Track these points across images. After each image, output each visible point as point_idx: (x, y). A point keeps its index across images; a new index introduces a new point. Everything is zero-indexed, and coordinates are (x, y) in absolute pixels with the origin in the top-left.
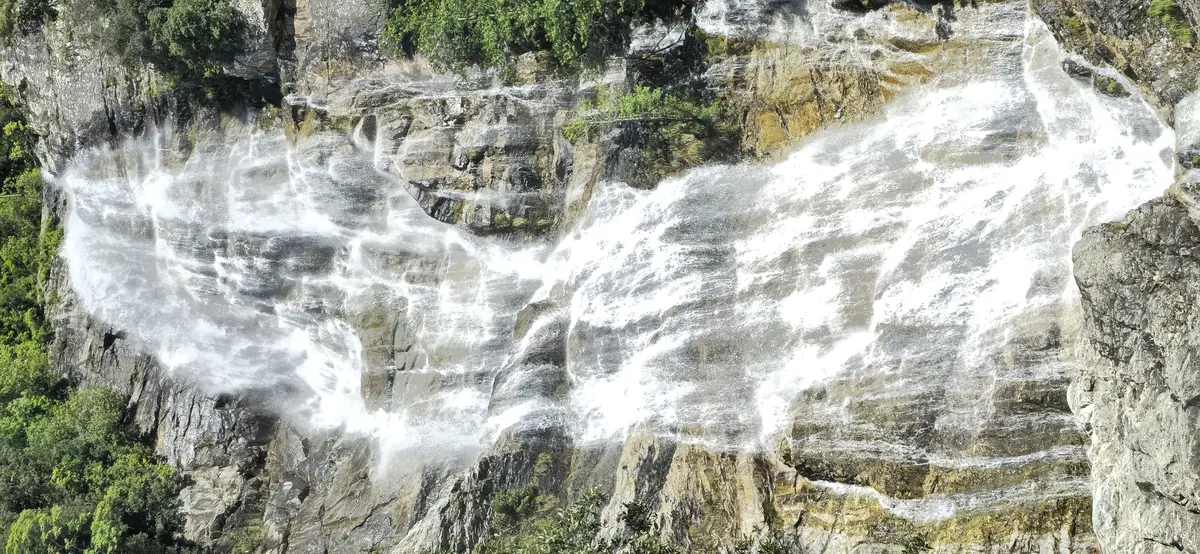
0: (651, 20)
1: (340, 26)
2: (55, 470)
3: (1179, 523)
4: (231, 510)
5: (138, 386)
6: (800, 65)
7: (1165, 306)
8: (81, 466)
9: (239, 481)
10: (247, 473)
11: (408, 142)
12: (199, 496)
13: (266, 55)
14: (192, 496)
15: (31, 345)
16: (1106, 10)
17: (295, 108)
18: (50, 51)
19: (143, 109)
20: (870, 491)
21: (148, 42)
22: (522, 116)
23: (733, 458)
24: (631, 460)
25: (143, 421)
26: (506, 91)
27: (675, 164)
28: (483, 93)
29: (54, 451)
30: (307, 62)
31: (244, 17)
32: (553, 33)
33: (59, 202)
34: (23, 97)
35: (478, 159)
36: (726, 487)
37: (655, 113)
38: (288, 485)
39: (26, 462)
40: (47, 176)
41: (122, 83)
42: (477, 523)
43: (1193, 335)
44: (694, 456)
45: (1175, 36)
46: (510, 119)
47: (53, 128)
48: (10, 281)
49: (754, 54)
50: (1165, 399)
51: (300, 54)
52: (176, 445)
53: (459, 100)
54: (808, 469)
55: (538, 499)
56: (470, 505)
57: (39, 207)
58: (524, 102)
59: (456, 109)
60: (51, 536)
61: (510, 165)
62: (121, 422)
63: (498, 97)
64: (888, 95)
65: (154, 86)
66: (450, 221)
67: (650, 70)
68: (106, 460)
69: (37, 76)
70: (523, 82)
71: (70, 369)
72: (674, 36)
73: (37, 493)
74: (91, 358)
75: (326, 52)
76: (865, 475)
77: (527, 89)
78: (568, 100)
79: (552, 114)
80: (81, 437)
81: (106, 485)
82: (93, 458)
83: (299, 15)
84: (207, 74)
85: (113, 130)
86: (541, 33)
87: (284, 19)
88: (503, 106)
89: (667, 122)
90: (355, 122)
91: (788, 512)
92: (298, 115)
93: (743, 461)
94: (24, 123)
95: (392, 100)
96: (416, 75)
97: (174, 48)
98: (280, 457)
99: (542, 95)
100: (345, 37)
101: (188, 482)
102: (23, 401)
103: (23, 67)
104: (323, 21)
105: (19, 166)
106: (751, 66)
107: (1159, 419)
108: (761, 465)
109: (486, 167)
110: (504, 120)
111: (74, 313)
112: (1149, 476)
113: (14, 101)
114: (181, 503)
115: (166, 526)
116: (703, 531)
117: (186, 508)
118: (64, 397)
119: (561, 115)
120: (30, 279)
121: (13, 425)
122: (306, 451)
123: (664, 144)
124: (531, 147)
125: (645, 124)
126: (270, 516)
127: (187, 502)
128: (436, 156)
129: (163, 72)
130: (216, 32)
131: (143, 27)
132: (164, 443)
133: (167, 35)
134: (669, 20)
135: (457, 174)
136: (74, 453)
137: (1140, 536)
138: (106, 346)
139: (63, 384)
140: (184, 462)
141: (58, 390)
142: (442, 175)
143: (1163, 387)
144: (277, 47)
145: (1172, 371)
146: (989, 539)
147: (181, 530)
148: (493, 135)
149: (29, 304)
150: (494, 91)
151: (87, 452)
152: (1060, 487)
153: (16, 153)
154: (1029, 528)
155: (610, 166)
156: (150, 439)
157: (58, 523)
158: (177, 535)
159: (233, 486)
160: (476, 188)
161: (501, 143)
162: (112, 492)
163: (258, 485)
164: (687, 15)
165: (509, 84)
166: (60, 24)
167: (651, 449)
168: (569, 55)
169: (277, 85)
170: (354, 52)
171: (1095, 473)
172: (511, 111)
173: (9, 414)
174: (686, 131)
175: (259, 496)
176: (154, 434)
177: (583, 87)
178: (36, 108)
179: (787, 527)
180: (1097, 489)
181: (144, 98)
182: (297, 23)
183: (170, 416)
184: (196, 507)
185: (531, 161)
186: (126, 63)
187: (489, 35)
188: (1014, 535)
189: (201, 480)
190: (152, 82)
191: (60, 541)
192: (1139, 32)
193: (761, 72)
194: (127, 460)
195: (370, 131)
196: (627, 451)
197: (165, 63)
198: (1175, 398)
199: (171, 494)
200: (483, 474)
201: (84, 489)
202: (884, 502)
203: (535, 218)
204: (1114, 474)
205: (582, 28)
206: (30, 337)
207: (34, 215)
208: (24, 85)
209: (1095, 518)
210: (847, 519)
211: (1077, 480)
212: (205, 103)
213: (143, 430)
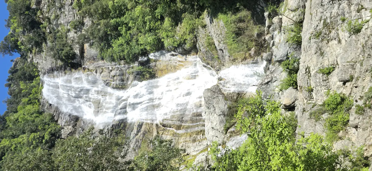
0: (142, 56)
1: (92, 55)
2: (39, 126)
3: (217, 133)
4: (70, 133)
5: (55, 112)
6: (165, 64)
7: (216, 101)
8: (44, 126)
9: (72, 128)
10: (73, 127)
11: (102, 74)
12: (65, 131)
13: (79, 59)
14: (64, 131)
15: (37, 106)
16: (208, 57)
17: (84, 68)
18: (42, 57)
19: (58, 67)
20: (173, 129)
21: (59, 56)
22: (121, 70)
23: (153, 124)
24: (136, 124)
25: (56, 118)
26: (119, 66)
27: (145, 78)
28: (115, 66)
29: (39, 123)
30: (86, 60)
31: (76, 53)
32: (126, 57)
33: (43, 82)
34: (37, 65)
35: (114, 77)
36: (151, 128)
37: (142, 70)
38: (80, 129)
39: (34, 125)
40: (41, 78)
41: (55, 63)
42: (111, 135)
43: (220, 105)
44: (147, 124)
45: (218, 61)
46: (119, 71)
47: (42, 70)
48: (34, 95)
49: (158, 62)
50: (215, 115)
51: (85, 59)
52: (62, 122)
53: (111, 67)
54: (164, 126)
55: (121, 131)
56: (110, 132)
57: (40, 83)
58: (122, 68)
59: (111, 69)
60: (37, 137)
61: (119, 78)
62: (52, 118)
63: (117, 67)
64: (178, 69)
65: (60, 64)
66: (109, 86)
67: (142, 64)
68: (49, 125)
69: (40, 61)
70: (122, 65)
71: (44, 110)
72: (146, 59)
73: (36, 130)
74: (47, 108)
75: (89, 59)
76: (172, 127)
77: (122, 66)
78: (129, 68)
79: (126, 70)
80: (45, 121)
81: (48, 129)
82: (46, 124)
83: (85, 53)
84: (69, 62)
85: (53, 70)
86: (124, 57)
87: (83, 54)
88: (118, 69)
89: (144, 72)
90: (94, 71)
91: (161, 132)
92: (84, 69)
93: (154, 125)
94: (37, 69)
95: (100, 67)
96: (104, 63)
97: (63, 57)
98: (79, 124)
99: (125, 67)
100: (93, 57)
101: (63, 128)
102: (35, 115)
103: (37, 60)
104: (89, 54)
105: (37, 76)
106: (157, 64)
107: (215, 118)
108: (157, 125)
109: (115, 78)
110: (118, 71)
111: (45, 100)
112: (213, 126)
113: (36, 65)
114: (61, 132)
115: (59, 136)
116: (147, 136)
117: (62, 133)
118: (42, 114)
119: (128, 70)
120: (37, 95)
121: (33, 119)
122: (84, 123)
123: (144, 75)
124: (123, 75)
125: (140, 72)
126: (77, 134)
127: (63, 131)
128: (107, 76)
129: (62, 61)
130: (71, 55)
131: (58, 54)
132: (59, 122)
133: (62, 55)
134: (145, 56)
135: (110, 79)
136: (43, 123)
137: (212, 136)
138: (50, 106)
139: (42, 112)
140: (62, 125)
141: (40, 113)
142: (108, 79)
143: (215, 113)
144: (81, 58)
145: (217, 110)
146: (190, 136)
147: (61, 136)
148: (116, 73)
149: (37, 99)
150: (117, 66)
151: (45, 124)
152: (200, 128)
153: (36, 74)
154: (196, 134)
155: (135, 78)
156: (57, 121)
157: (39, 135)
158: (61, 137)
159: (71, 129)
160: (113, 81)
161: (118, 74)
162: (49, 130)
163: (75, 129)
164: (148, 56)
165: (119, 65)
166: (44, 53)
167: (140, 123)
168: (128, 60)
169: (81, 64)
170: (94, 59)
171: (205, 126)
172: (120, 69)
173: (32, 117)
174: (147, 73)
175: (75, 131)
176: (57, 120)
177: (131, 66)
178: (39, 66)
179: (160, 135)
180: (206, 128)
181: (58, 66)
182: (85, 54)
183: (60, 117)
184: (64, 132)
185: (123, 77)
186: (55, 59)
187: (115, 57)
188: (194, 136)
189: (65, 128)
190: (60, 63)
191: (39, 138)
192: (213, 60)
193: (159, 65)
194: (52, 125)
195: (96, 72)
196: (136, 123)
197: (62, 60)
198: (217, 115)
199: (60, 130)
200: (112, 127)
201: (44, 129)
202: (175, 130)
203: (123, 86)
204: (208, 126)
205: (131, 56)
206: (37, 104)
207: (39, 84)
208: (37, 63)
209: (205, 133)
210: (170, 133)
211: (203, 127)
212: (69, 66)
213: (56, 120)
